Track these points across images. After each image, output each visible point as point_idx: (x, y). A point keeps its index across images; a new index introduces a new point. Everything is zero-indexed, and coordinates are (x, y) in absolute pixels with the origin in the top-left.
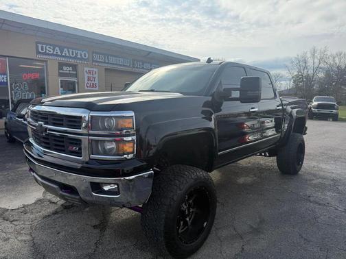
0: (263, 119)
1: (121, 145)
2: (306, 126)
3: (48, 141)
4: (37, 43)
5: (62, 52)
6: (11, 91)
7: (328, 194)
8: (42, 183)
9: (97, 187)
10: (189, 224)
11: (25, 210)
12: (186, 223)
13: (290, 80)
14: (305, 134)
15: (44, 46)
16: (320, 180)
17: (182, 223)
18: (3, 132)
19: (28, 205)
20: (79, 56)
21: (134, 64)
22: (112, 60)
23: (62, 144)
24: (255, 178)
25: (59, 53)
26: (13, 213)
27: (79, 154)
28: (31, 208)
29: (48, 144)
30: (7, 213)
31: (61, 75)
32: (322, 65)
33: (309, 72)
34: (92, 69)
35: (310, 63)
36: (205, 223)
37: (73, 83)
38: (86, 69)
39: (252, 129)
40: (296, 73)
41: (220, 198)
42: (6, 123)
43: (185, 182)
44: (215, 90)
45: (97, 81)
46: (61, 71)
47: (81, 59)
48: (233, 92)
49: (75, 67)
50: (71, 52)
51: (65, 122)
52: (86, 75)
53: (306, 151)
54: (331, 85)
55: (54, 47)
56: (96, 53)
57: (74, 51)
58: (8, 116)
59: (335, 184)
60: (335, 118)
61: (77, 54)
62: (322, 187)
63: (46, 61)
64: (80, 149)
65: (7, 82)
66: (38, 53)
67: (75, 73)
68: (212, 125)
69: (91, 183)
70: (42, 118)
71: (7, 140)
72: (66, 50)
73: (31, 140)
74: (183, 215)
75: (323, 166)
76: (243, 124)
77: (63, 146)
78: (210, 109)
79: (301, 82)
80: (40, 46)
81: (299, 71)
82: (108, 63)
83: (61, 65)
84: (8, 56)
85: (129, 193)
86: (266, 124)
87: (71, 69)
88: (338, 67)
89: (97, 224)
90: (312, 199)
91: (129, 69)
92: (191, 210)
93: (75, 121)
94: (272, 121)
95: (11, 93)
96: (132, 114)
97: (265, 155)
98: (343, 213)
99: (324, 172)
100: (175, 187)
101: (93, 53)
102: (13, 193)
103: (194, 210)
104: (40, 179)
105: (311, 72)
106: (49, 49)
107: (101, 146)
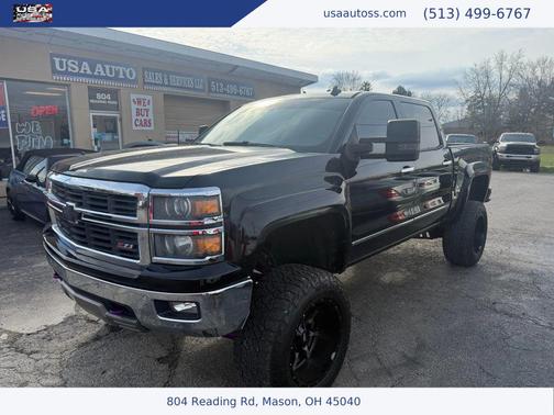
0: (421, 180)
1: (201, 242)
2: (490, 187)
3: (83, 233)
4: (52, 55)
5: (93, 70)
6: (14, 135)
7: (524, 297)
8: (76, 298)
9: (165, 308)
10: (308, 356)
11: (48, 334)
12: (303, 355)
13: (462, 105)
14: (488, 200)
15: (64, 60)
16: (511, 275)
17: (297, 355)
18: (4, 203)
19: (53, 326)
20: (121, 76)
21: (209, 87)
22: (176, 80)
23: (106, 238)
24: (408, 274)
25: (89, 72)
26: (30, 339)
27: (134, 254)
28: (58, 330)
29: (84, 237)
30: (21, 340)
31: (92, 107)
32: (514, 80)
33: (493, 92)
34: (142, 97)
35: (495, 78)
36: (334, 355)
37: (114, 120)
38: (133, 96)
39: (405, 196)
40: (471, 94)
41: (355, 308)
42: (8, 189)
43: (301, 294)
44: (345, 141)
45: (151, 116)
46: (92, 101)
47: (125, 80)
48: (374, 144)
49: (115, 94)
50: (108, 71)
51: (110, 204)
52: (134, 107)
53: (489, 226)
54: (529, 111)
55: (81, 62)
56: (148, 69)
57: (113, 67)
58: (12, 177)
59: (535, 280)
60: (535, 168)
61: (117, 73)
62: (514, 287)
63: (68, 86)
64: (136, 247)
65: (6, 121)
66: (54, 71)
67: (115, 103)
68: (341, 198)
69: (155, 301)
70: (72, 196)
71: (12, 216)
72: (99, 66)
73: (55, 228)
74: (298, 342)
75: (515, 250)
76: (389, 189)
77: (109, 242)
78: (339, 175)
79: (479, 108)
80: (57, 60)
81: (478, 91)
82: (168, 86)
83: (93, 92)
84: (6, 79)
85: (215, 313)
86: (426, 187)
87: (109, 96)
88: (539, 84)
89: (164, 355)
90: (498, 307)
91: (203, 95)
92: (312, 334)
93: (126, 204)
94: (435, 181)
95: (14, 138)
96: (216, 191)
97: (425, 237)
98: (548, 330)
99: (518, 260)
100: (287, 303)
101: (144, 69)
102: (28, 306)
103: (317, 334)
104: (72, 292)
105: (496, 92)
106: (72, 66)
107: (169, 244)
